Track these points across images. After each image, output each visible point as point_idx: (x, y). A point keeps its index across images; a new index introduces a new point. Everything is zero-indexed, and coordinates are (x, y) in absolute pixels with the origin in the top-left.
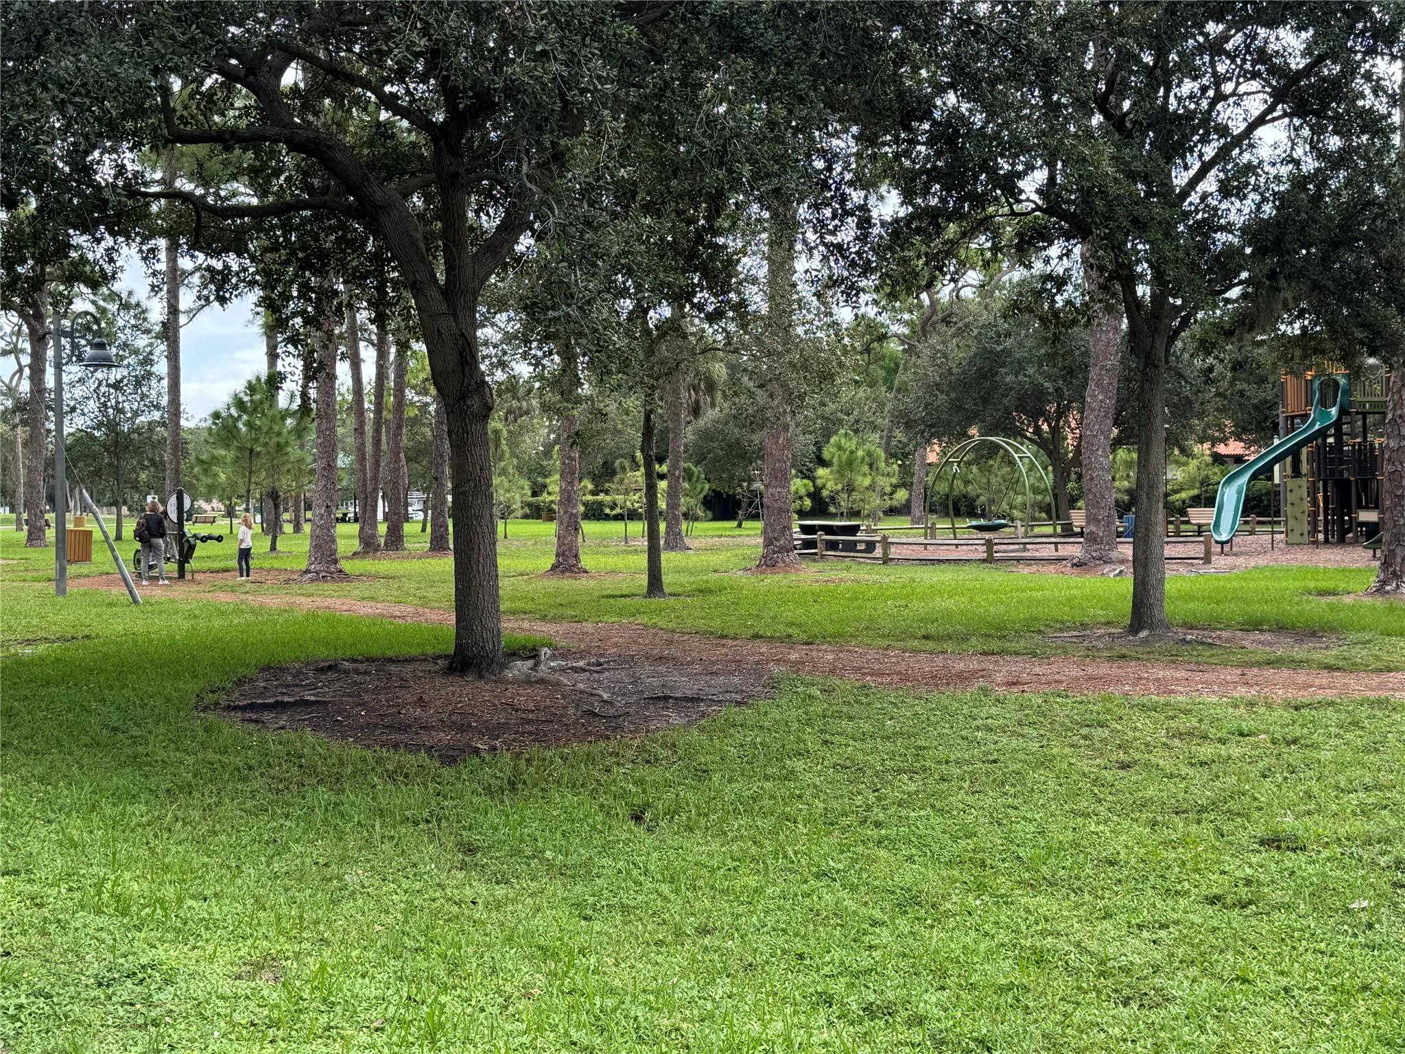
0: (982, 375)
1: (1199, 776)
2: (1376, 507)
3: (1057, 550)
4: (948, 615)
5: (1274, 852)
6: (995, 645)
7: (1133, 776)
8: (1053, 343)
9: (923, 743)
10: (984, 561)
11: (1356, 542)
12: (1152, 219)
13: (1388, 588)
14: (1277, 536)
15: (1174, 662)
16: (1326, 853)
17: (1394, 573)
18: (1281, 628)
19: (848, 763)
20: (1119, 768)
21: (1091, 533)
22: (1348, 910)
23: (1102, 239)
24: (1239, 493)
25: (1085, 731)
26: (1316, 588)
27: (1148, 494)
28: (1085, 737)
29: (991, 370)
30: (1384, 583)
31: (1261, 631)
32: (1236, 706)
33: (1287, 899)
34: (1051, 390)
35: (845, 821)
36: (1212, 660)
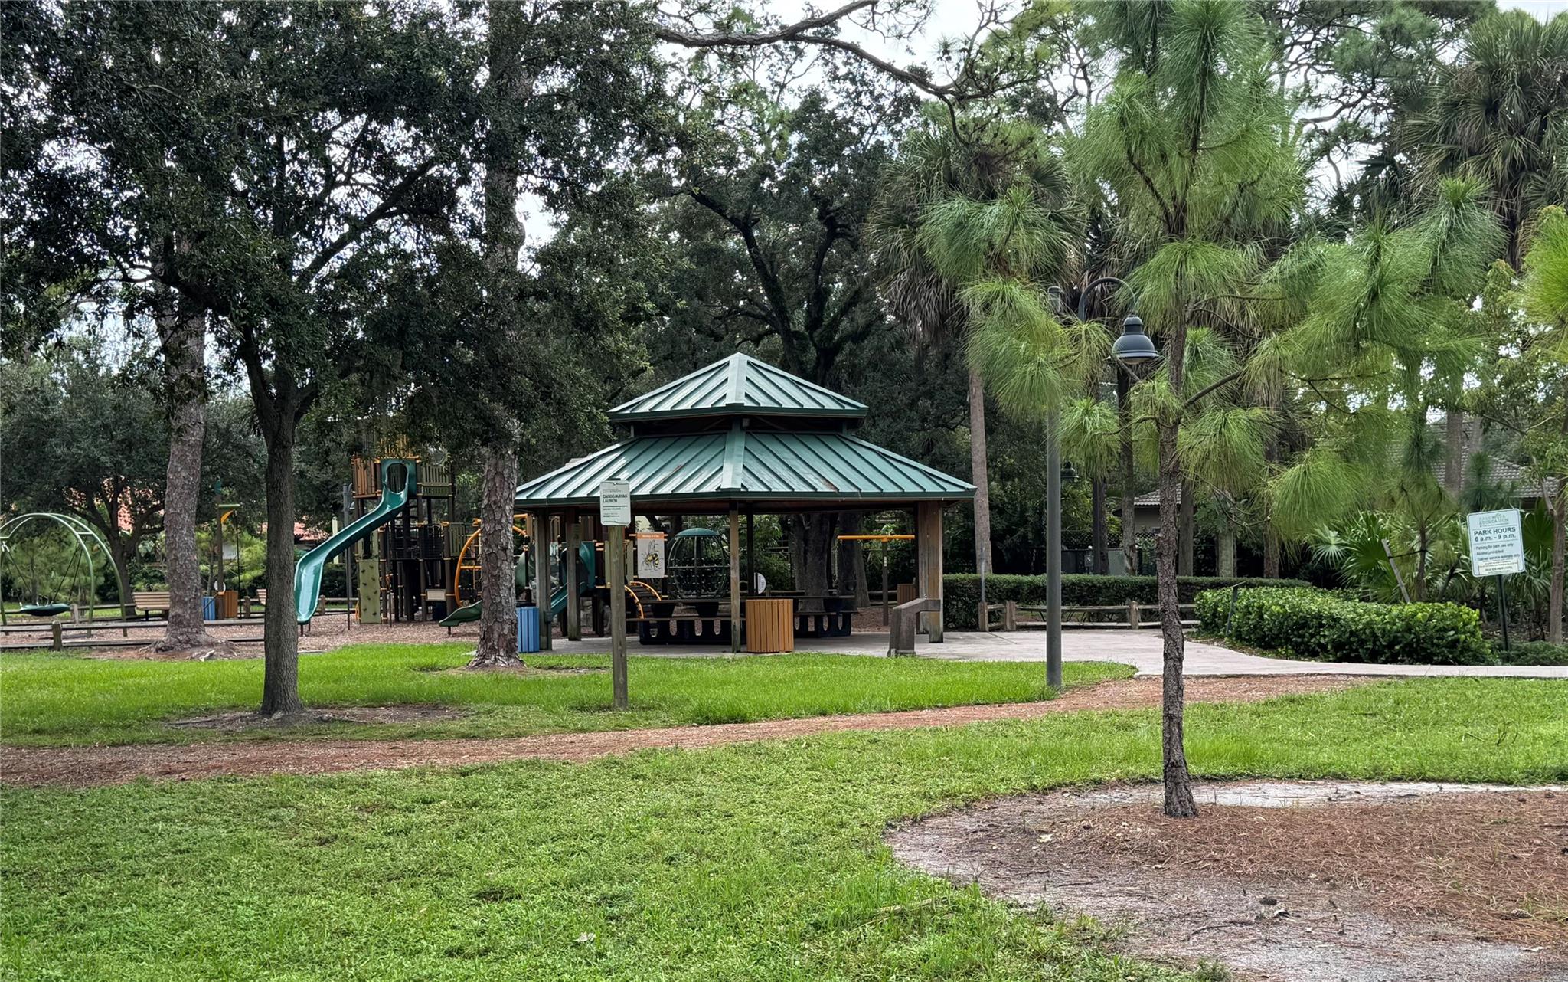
0: (26, 444)
1: (400, 844)
2: (443, 587)
3: (125, 635)
4: (54, 707)
5: (495, 905)
6: (122, 735)
7: (338, 850)
8: (167, 417)
9: (99, 841)
10: (51, 648)
11: (423, 621)
12: (291, 302)
13: (487, 662)
14: (352, 616)
15: (320, 742)
16: (539, 898)
17: (492, 647)
18: (405, 703)
19: (19, 869)
20: (320, 844)
21: (177, 616)
22: (577, 944)
23: (242, 319)
24: (316, 573)
25: (273, 812)
26: (418, 665)
27: (279, 575)
28: (274, 818)
29: (38, 439)
30: (483, 657)
31: (387, 707)
32: (408, 777)
33: (520, 943)
34: (109, 465)
35: (39, 929)
36: (357, 736)
